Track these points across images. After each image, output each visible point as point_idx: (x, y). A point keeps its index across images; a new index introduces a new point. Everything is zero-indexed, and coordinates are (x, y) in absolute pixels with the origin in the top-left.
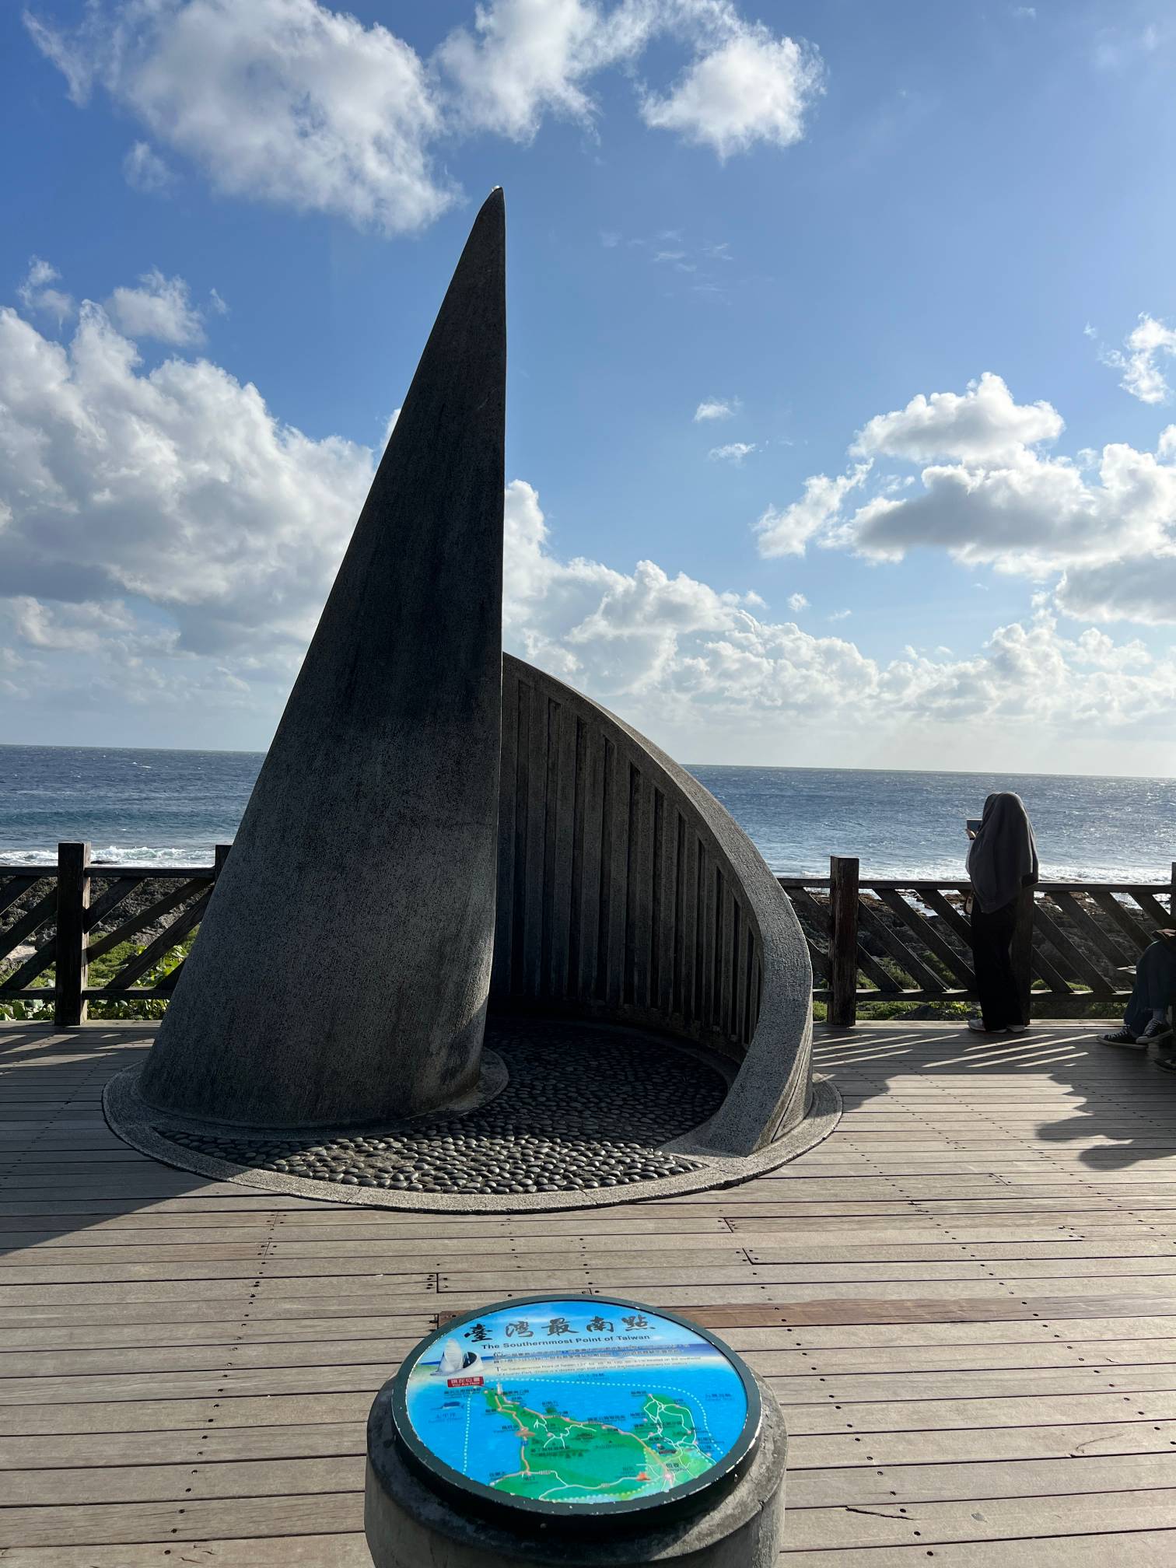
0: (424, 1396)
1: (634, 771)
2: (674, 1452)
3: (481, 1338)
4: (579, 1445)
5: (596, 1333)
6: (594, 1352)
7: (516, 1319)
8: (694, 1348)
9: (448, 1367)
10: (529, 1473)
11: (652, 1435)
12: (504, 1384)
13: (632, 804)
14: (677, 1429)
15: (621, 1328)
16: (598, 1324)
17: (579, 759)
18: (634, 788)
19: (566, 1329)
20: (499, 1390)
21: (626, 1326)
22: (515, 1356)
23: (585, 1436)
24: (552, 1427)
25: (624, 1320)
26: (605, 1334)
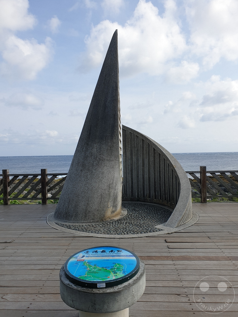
0: (72, 263)
1: (154, 150)
2: (117, 273)
3: (87, 253)
4: (98, 271)
5: (111, 253)
6: (109, 256)
7: (95, 250)
8: (130, 256)
9: (78, 258)
10: (86, 276)
11: (114, 270)
12: (88, 261)
13: (154, 157)
14: (119, 269)
15: (116, 252)
16: (112, 251)
17: (143, 148)
18: (154, 153)
19: (105, 252)
20: (87, 262)
21: (117, 252)
22: (92, 256)
23: (100, 270)
24: (94, 268)
25: (117, 251)
26: (113, 253)
